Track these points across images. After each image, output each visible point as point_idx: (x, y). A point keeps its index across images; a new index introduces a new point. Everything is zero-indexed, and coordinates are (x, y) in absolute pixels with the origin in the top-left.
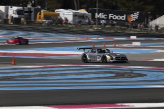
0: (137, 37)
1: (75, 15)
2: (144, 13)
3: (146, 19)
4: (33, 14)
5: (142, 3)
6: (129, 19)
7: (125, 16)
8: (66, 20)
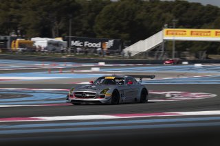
0: (106, 63)
1: (49, 43)
2: (118, 40)
3: (120, 47)
4: (8, 42)
5: (117, 31)
6: (104, 47)
7: (100, 44)
8: (40, 47)
